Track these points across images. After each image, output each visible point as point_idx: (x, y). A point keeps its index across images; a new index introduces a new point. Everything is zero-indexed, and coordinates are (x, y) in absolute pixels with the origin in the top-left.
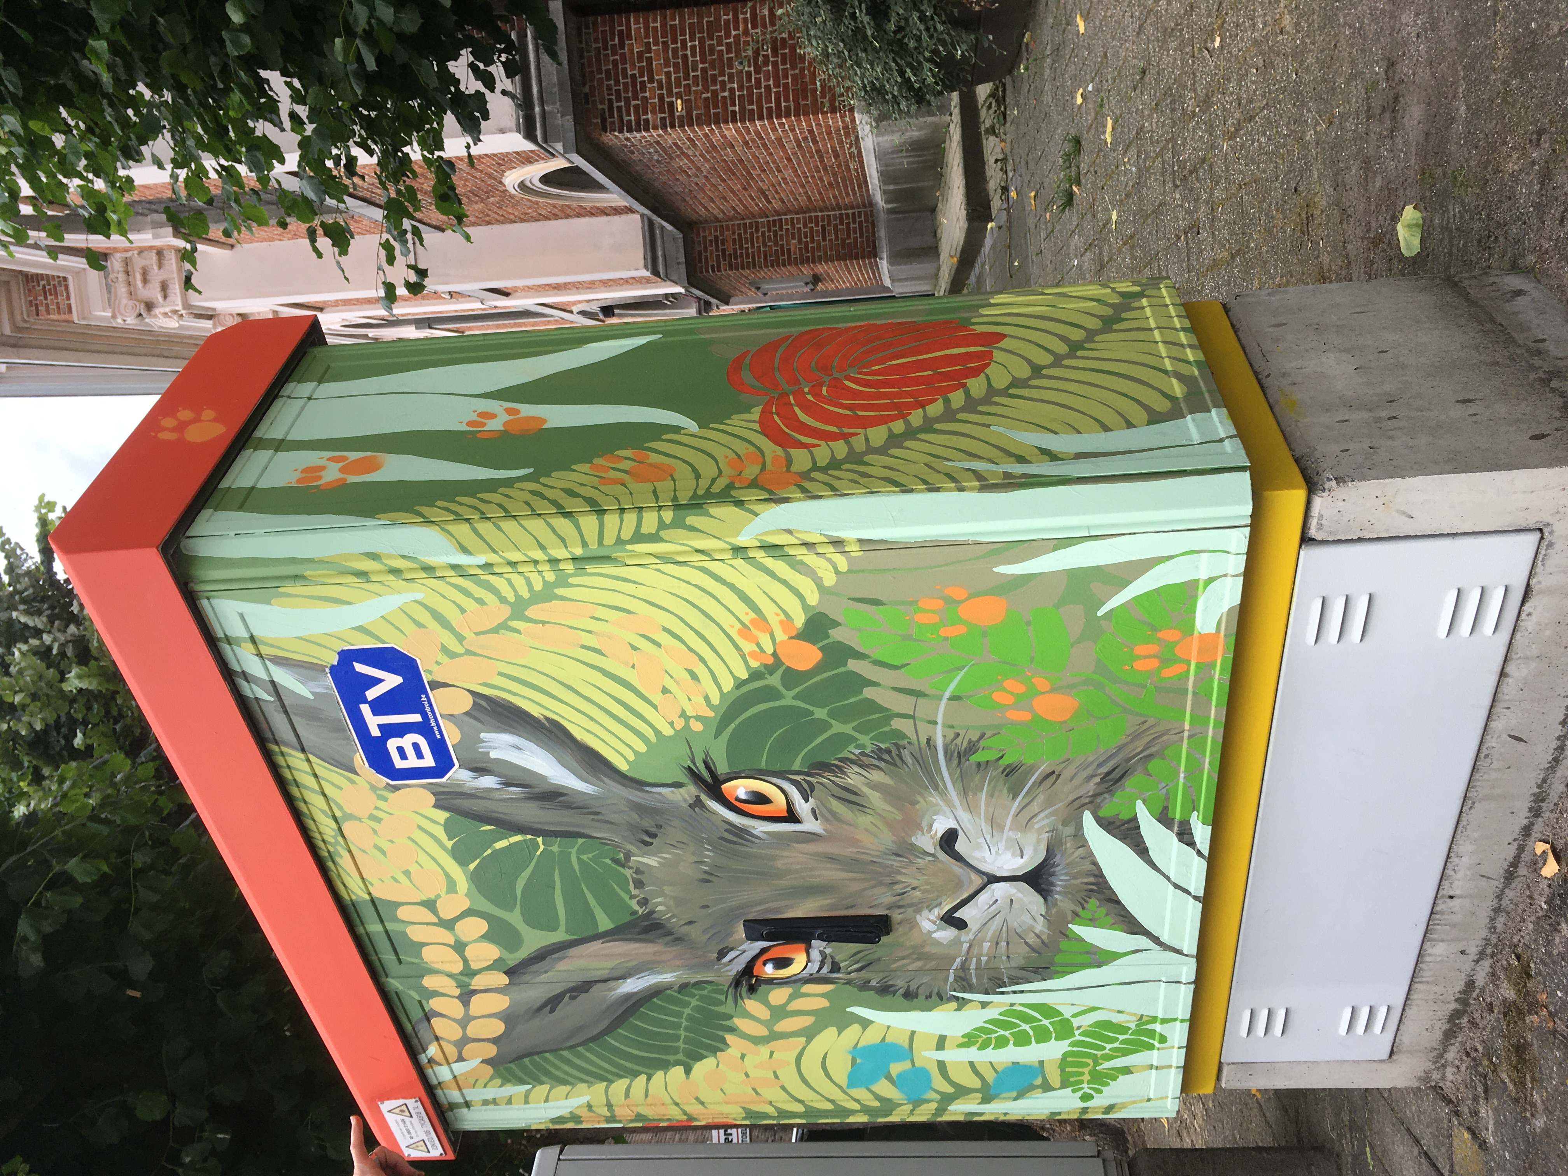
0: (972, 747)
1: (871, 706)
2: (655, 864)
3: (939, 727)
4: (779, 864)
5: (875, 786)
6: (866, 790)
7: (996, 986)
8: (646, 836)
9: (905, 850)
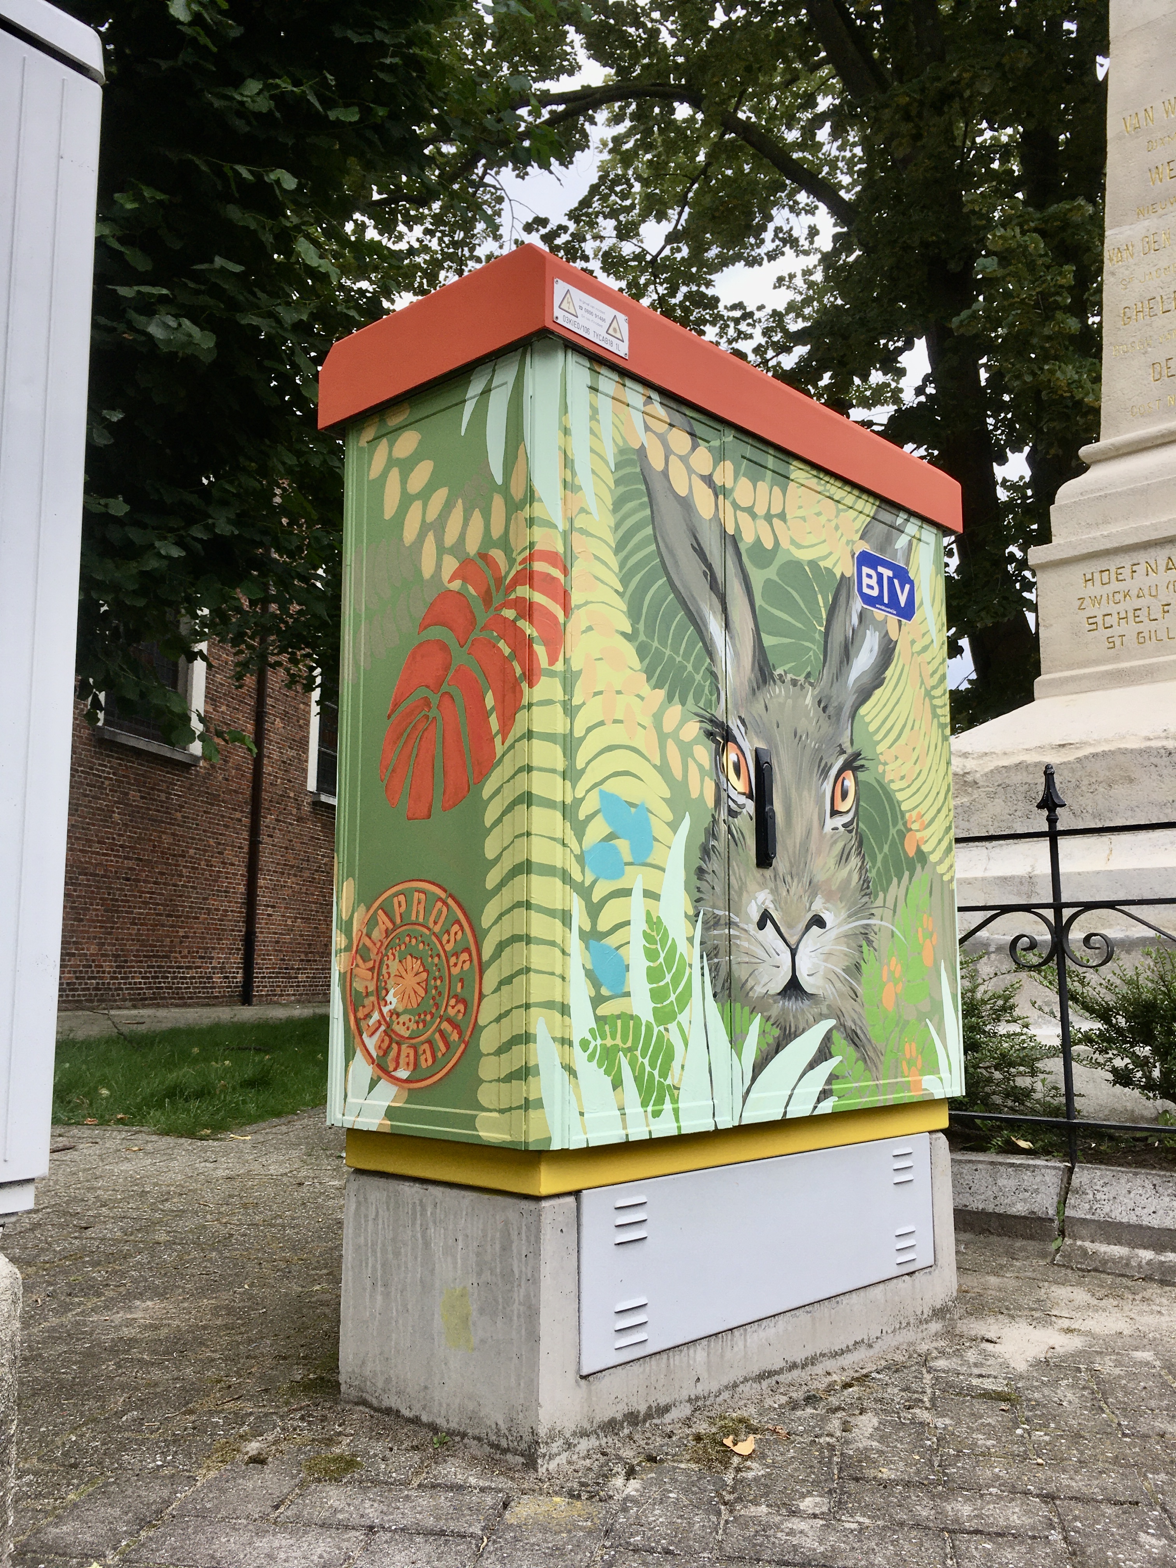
0: (870, 942)
1: (889, 882)
2: (807, 702)
3: (879, 922)
4: (805, 793)
5: (850, 873)
6: (848, 868)
7: (710, 951)
8: (823, 704)
9: (813, 888)
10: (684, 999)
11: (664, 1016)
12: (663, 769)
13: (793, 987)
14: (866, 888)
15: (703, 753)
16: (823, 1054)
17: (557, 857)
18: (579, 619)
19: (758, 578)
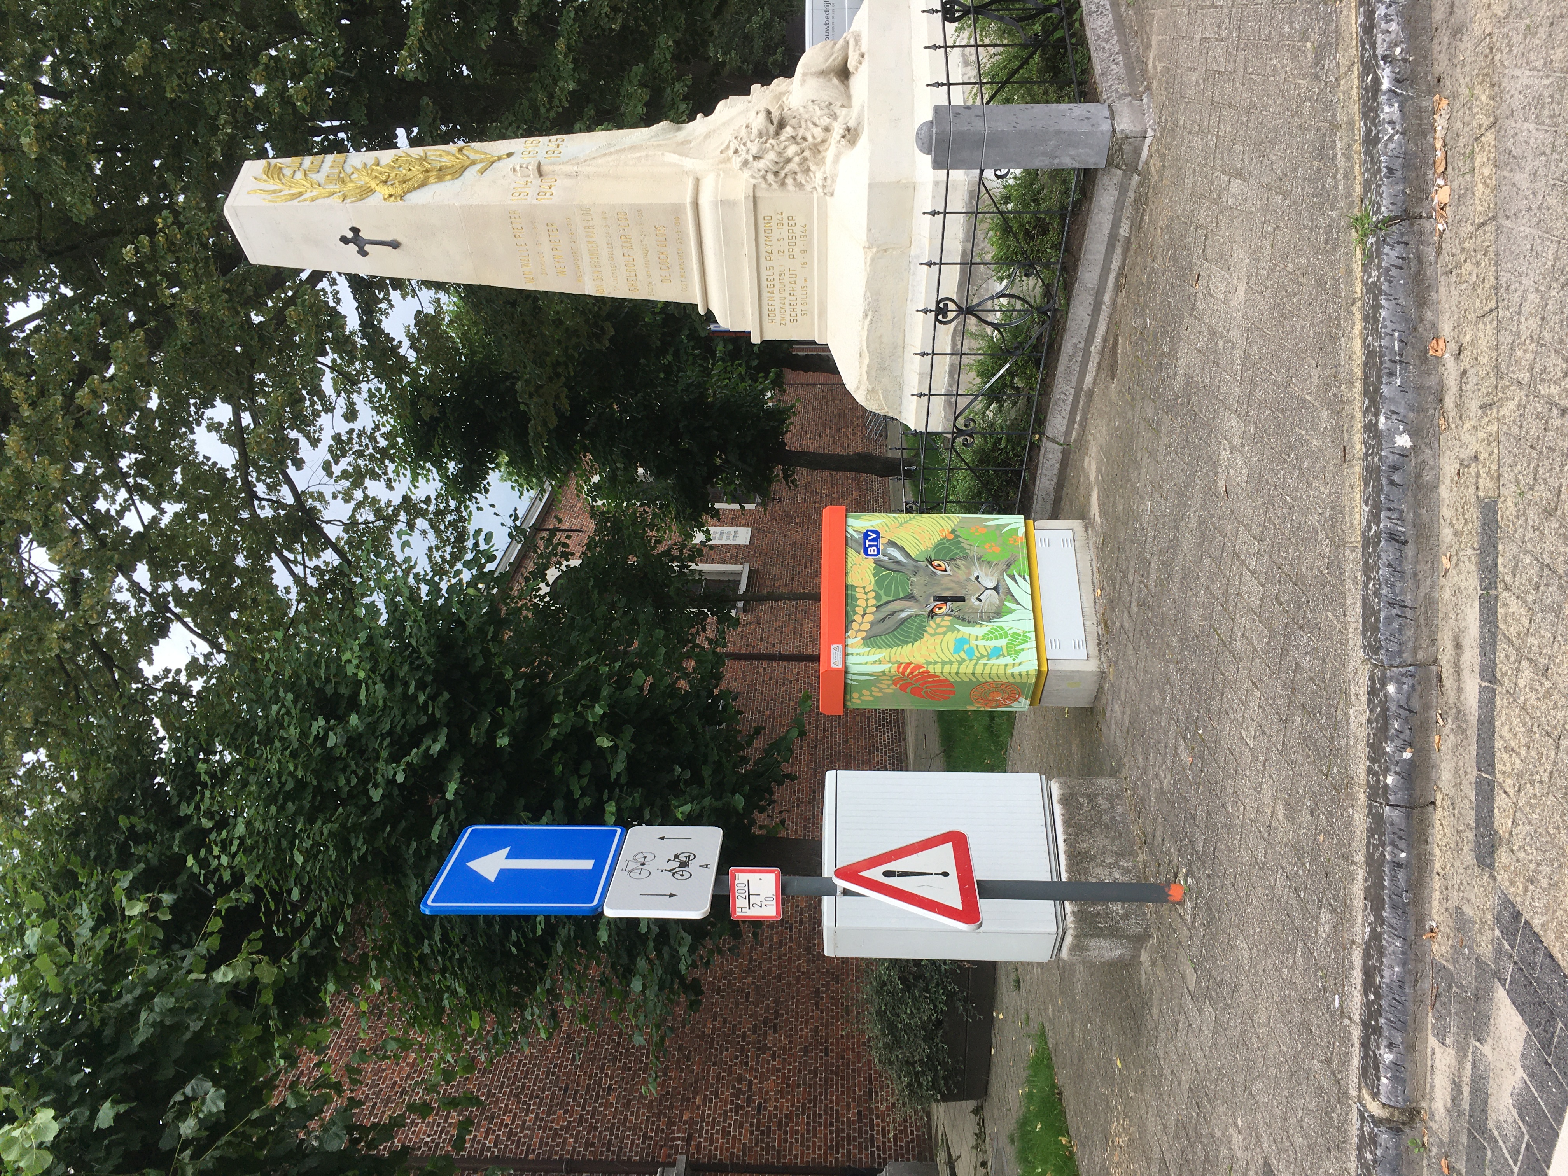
0: (981, 556)
2: (915, 579)
3: (975, 552)
4: (942, 582)
5: (962, 564)
7: (989, 620)
8: (915, 573)
9: (968, 580)
10: (1002, 628)
11: (1006, 635)
12: (945, 633)
13: (996, 589)
14: (965, 558)
15: (938, 620)
16: (1013, 578)
17: (971, 667)
18: (912, 659)
19: (885, 599)
